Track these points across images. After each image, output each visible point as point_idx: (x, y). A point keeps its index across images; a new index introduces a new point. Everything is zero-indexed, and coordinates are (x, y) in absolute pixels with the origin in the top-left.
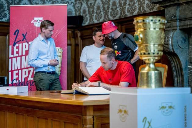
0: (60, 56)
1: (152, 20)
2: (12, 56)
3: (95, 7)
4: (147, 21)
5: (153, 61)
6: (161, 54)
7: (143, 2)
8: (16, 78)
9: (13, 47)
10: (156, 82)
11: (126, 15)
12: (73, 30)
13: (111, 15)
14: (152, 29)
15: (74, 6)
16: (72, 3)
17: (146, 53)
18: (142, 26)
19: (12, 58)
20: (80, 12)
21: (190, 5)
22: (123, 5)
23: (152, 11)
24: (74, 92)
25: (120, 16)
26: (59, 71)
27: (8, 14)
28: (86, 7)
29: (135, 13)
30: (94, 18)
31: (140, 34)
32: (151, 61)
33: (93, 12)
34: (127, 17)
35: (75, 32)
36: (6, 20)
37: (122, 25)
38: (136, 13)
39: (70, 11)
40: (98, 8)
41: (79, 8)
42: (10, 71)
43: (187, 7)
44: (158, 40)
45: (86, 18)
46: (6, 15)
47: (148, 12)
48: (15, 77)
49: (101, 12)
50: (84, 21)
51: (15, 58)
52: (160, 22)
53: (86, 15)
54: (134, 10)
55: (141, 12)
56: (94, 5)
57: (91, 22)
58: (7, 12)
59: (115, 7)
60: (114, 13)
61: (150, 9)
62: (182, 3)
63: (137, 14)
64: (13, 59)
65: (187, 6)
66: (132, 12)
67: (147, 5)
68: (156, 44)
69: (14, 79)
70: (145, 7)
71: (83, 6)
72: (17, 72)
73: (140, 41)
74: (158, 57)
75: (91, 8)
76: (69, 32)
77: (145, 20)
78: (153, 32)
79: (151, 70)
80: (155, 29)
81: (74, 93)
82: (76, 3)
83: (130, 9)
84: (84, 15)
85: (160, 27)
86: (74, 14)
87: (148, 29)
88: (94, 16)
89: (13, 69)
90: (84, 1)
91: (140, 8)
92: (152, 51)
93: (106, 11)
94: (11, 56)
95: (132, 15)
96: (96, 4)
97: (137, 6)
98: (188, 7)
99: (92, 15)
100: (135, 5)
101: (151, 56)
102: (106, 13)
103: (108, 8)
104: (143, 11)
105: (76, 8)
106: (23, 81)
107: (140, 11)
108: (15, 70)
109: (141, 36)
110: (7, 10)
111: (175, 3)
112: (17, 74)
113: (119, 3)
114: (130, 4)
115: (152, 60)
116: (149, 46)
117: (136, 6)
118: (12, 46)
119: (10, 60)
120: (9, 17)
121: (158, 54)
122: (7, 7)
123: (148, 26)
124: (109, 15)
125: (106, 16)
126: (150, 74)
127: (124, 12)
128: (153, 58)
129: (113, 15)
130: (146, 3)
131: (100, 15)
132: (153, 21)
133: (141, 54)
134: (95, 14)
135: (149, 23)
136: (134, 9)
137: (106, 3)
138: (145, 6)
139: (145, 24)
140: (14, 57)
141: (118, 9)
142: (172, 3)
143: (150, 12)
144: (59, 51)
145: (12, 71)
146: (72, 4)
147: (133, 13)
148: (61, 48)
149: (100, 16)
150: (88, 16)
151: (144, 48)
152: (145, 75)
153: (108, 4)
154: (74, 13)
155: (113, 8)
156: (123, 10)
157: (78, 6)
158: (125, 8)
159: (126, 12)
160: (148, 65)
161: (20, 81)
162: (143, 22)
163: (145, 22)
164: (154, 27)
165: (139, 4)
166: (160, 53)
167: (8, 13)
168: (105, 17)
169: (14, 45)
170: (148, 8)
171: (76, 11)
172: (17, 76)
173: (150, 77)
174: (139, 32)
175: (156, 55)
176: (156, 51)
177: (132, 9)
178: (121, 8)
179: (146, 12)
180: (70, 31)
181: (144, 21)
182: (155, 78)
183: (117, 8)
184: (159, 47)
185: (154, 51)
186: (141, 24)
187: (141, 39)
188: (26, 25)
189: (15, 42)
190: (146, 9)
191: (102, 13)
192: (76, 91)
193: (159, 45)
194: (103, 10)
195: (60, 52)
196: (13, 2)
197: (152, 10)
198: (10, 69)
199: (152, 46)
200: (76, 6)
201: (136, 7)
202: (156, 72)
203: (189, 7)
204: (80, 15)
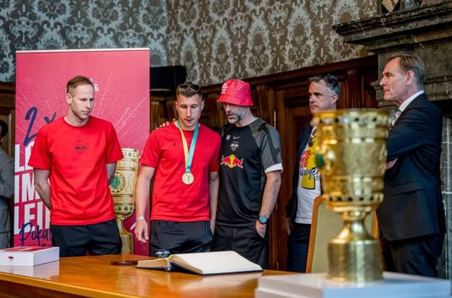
0: (133, 170)
1: (357, 120)
2: (22, 169)
3: (214, 47)
4: (346, 121)
5: (360, 216)
6: (379, 198)
7: (326, 37)
8: (31, 220)
9: (24, 149)
10: (369, 266)
11: (285, 66)
12: (162, 99)
13: (252, 66)
14: (356, 141)
15: (165, 43)
16: (159, 35)
17: (343, 197)
18: (333, 133)
19: (20, 174)
20: (179, 57)
21: (437, 48)
22: (278, 43)
23: (347, 59)
24: (169, 266)
25: (272, 69)
26: (131, 204)
27: (11, 65)
28: (193, 45)
29: (308, 62)
30: (211, 71)
31: (327, 151)
32: (354, 216)
33: (209, 56)
34: (289, 70)
35: (168, 103)
36: (6, 79)
37: (276, 90)
38: (311, 61)
39: (155, 56)
40: (222, 48)
41: (177, 47)
42: (17, 205)
43: (429, 52)
44: (371, 167)
45: (192, 71)
46: (8, 65)
47: (337, 61)
48: (28, 217)
49: (227, 57)
50: (189, 79)
51: (29, 174)
52: (378, 122)
53: (193, 64)
54: (306, 56)
55: (322, 59)
56: (212, 41)
57: (205, 81)
58: (9, 60)
59: (260, 47)
60: (258, 61)
61: (341, 54)
62: (418, 43)
63: (311, 65)
64: (23, 175)
65: (429, 50)
66: (299, 59)
67: (336, 43)
68: (367, 175)
69: (25, 223)
70: (331, 49)
71: (185, 44)
72: (33, 206)
73: (328, 167)
74: (371, 205)
75: (204, 48)
76: (154, 103)
77: (340, 118)
78: (360, 147)
79: (356, 238)
80: (363, 139)
81: (169, 269)
82: (169, 36)
83: (295, 53)
84: (189, 65)
85: (377, 134)
86: (164, 61)
87: (347, 141)
88: (213, 66)
89: (24, 199)
90: (188, 33)
91: (320, 49)
92: (358, 193)
93: (239, 56)
94: (18, 169)
95: (300, 67)
96: (216, 40)
97: (312, 47)
98: (432, 53)
99: (208, 64)
100: (308, 42)
101: (354, 205)
102: (240, 61)
103: (244, 48)
104: (325, 59)
105: (170, 49)
106: (47, 226)
107: (318, 58)
108: (28, 202)
109: (331, 156)
110: (9, 55)
111: (402, 42)
112: (34, 211)
113: (269, 39)
114: (295, 42)
115: (357, 214)
116: (350, 181)
117: (308, 46)
118: (21, 146)
119: (17, 178)
120: (15, 71)
121: (372, 199)
122: (8, 48)
123: (347, 132)
124: (247, 66)
125: (240, 68)
126: (352, 249)
127: (282, 60)
128: (361, 209)
129: (257, 67)
130: (333, 40)
131: (225, 64)
132: (361, 122)
133: (331, 199)
134: (213, 64)
135: (350, 126)
136: (304, 51)
137: (239, 36)
138: (331, 46)
139: (341, 127)
140: (25, 172)
141: (268, 52)
142: (394, 43)
143: (343, 60)
144: (132, 157)
145: (22, 205)
146: (161, 39)
147: (303, 61)
148: (135, 151)
149: (225, 68)
150: (197, 67)
151: (339, 186)
152: (342, 251)
153: (244, 39)
154: (165, 58)
155: (256, 48)
156: (278, 55)
157: (173, 43)
158: (284, 49)
159: (287, 58)
160: (349, 225)
161: (41, 228)
162: (335, 123)
163: (340, 123)
164: (363, 136)
165: (316, 42)
166: (376, 196)
167: (13, 62)
168: (236, 70)
169: (26, 144)
170: (339, 51)
171: (169, 54)
172: (33, 217)
173: (352, 255)
174: (324, 148)
175: (366, 201)
176: (368, 192)
177: (299, 53)
178: (275, 49)
179: (333, 61)
180: (156, 101)
181: (337, 120)
182: (366, 258)
183: (264, 49)
184: (375, 183)
185: (363, 192)
186: (330, 128)
187: (332, 164)
188: (54, 96)
189: (27, 136)
190: (332, 52)
191: (230, 60)
192: (173, 264)
193: (374, 178)
194: (232, 52)
195: (134, 161)
196: (24, 36)
197: (348, 56)
198: (17, 200)
199: (357, 180)
200: (170, 43)
201: (310, 48)
202: (368, 242)
203: (435, 53)
204: (177, 64)
